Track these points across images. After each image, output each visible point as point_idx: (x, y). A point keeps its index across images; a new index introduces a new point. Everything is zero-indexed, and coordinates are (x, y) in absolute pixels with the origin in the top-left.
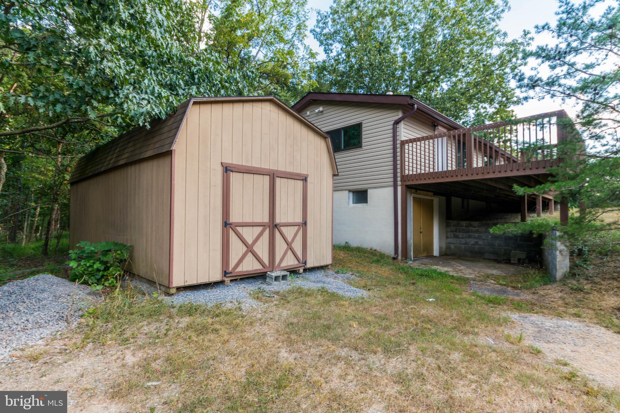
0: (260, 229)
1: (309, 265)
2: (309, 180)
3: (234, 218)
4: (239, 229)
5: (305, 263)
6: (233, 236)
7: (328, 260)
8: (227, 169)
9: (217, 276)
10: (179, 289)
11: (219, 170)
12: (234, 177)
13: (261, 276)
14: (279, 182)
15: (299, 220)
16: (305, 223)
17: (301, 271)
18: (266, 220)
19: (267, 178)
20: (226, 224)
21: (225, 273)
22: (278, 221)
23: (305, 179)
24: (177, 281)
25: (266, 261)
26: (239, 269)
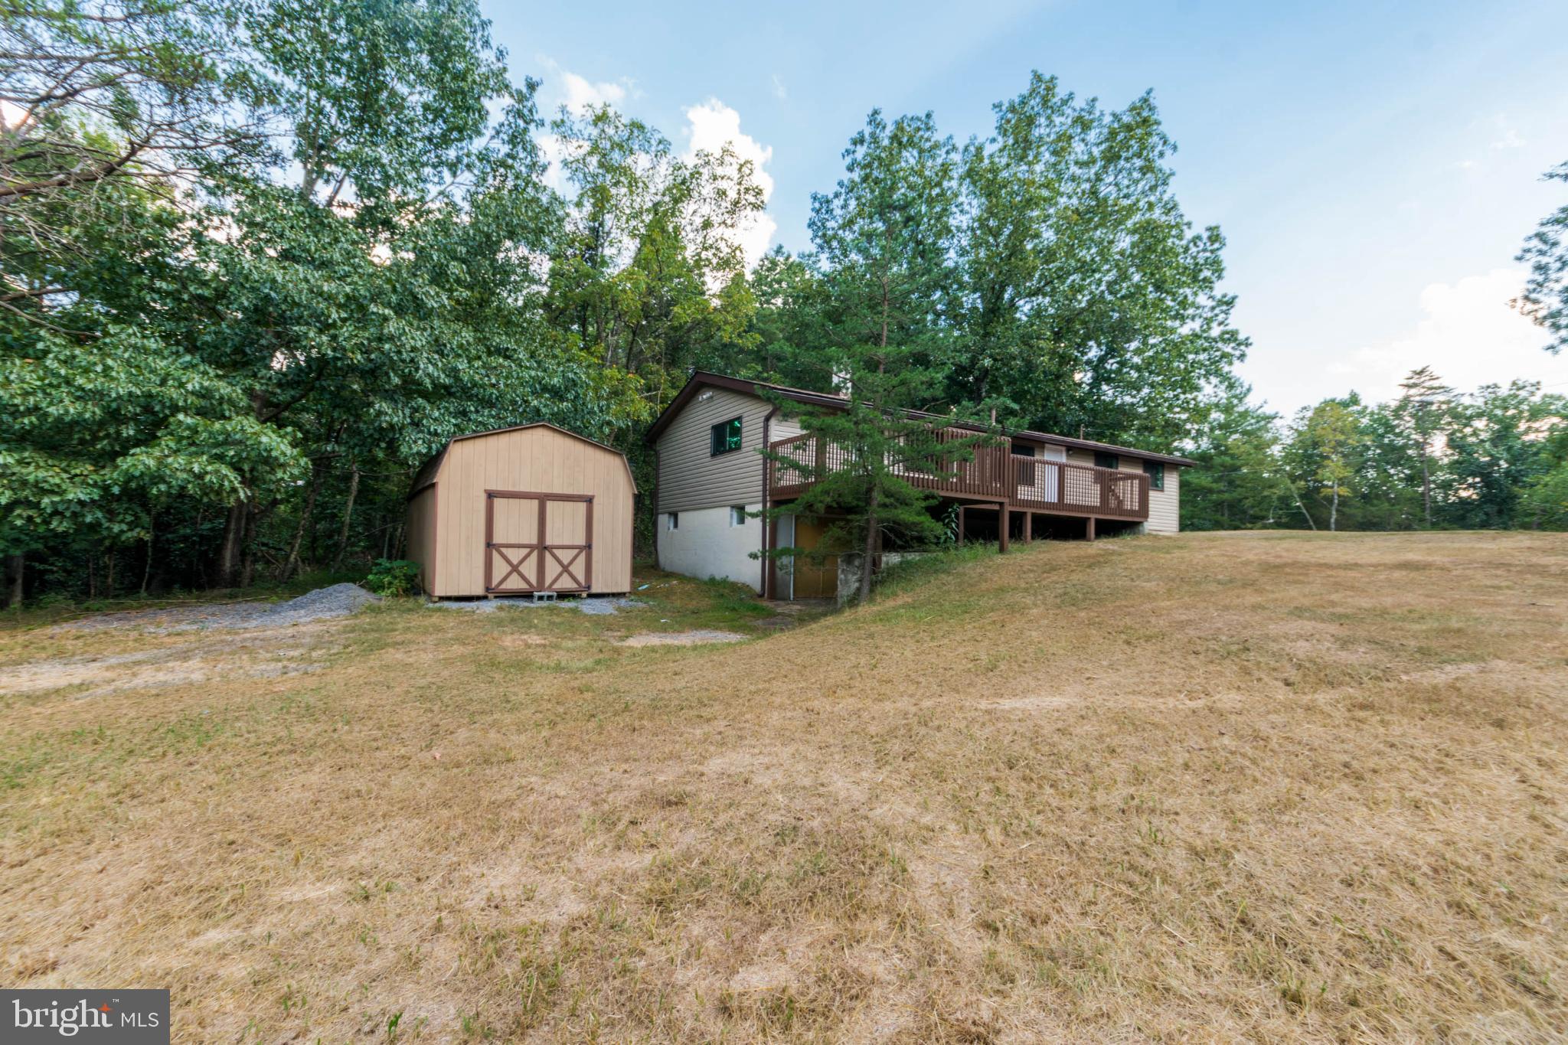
0: (526, 551)
1: (595, 590)
2: (595, 501)
3: (497, 539)
4: (504, 550)
5: (589, 587)
6: (495, 555)
7: (625, 586)
8: (491, 495)
9: (479, 591)
10: (442, 599)
11: (483, 497)
12: (498, 503)
13: (527, 596)
14: (549, 505)
15: (581, 541)
16: (588, 547)
17: (584, 595)
18: (534, 541)
19: (535, 503)
20: (489, 545)
21: (487, 589)
22: (549, 542)
23: (589, 500)
24: (440, 590)
25: (534, 581)
26: (503, 586)
